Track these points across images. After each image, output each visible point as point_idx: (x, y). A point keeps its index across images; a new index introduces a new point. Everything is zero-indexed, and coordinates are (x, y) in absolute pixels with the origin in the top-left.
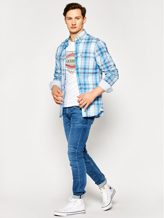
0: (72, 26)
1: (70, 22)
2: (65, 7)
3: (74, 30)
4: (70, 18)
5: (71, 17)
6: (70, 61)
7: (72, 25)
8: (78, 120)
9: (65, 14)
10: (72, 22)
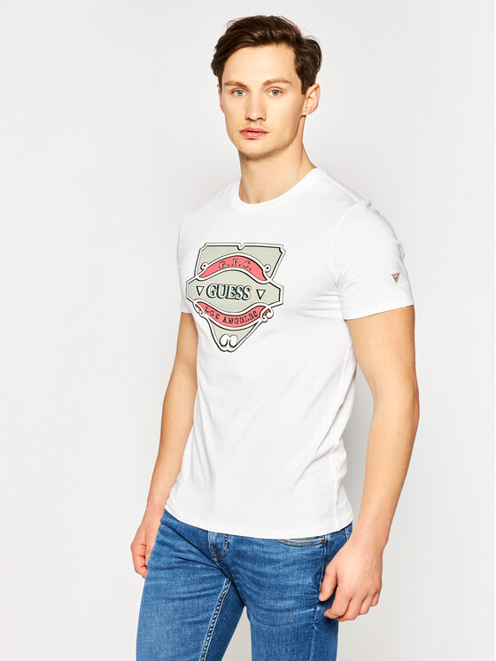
0: (243, 125)
1: (237, 104)
2: (222, 32)
3: (254, 147)
4: (241, 89)
5: (245, 83)
6: (221, 290)
7: (249, 119)
8: (287, 595)
9: (219, 65)
10: (248, 109)
